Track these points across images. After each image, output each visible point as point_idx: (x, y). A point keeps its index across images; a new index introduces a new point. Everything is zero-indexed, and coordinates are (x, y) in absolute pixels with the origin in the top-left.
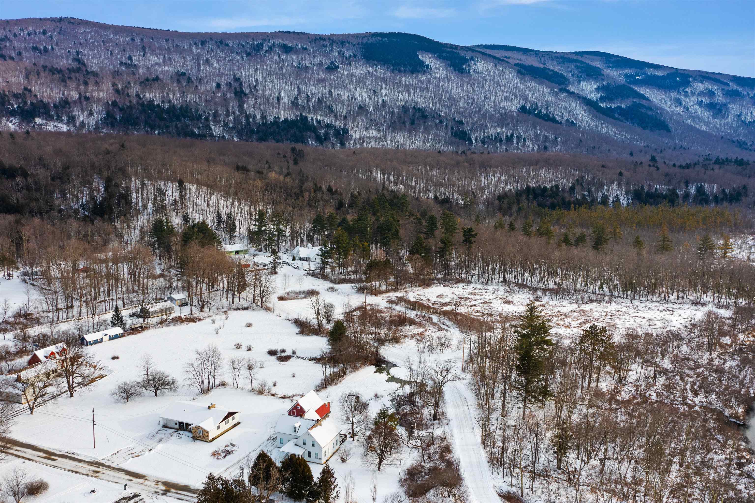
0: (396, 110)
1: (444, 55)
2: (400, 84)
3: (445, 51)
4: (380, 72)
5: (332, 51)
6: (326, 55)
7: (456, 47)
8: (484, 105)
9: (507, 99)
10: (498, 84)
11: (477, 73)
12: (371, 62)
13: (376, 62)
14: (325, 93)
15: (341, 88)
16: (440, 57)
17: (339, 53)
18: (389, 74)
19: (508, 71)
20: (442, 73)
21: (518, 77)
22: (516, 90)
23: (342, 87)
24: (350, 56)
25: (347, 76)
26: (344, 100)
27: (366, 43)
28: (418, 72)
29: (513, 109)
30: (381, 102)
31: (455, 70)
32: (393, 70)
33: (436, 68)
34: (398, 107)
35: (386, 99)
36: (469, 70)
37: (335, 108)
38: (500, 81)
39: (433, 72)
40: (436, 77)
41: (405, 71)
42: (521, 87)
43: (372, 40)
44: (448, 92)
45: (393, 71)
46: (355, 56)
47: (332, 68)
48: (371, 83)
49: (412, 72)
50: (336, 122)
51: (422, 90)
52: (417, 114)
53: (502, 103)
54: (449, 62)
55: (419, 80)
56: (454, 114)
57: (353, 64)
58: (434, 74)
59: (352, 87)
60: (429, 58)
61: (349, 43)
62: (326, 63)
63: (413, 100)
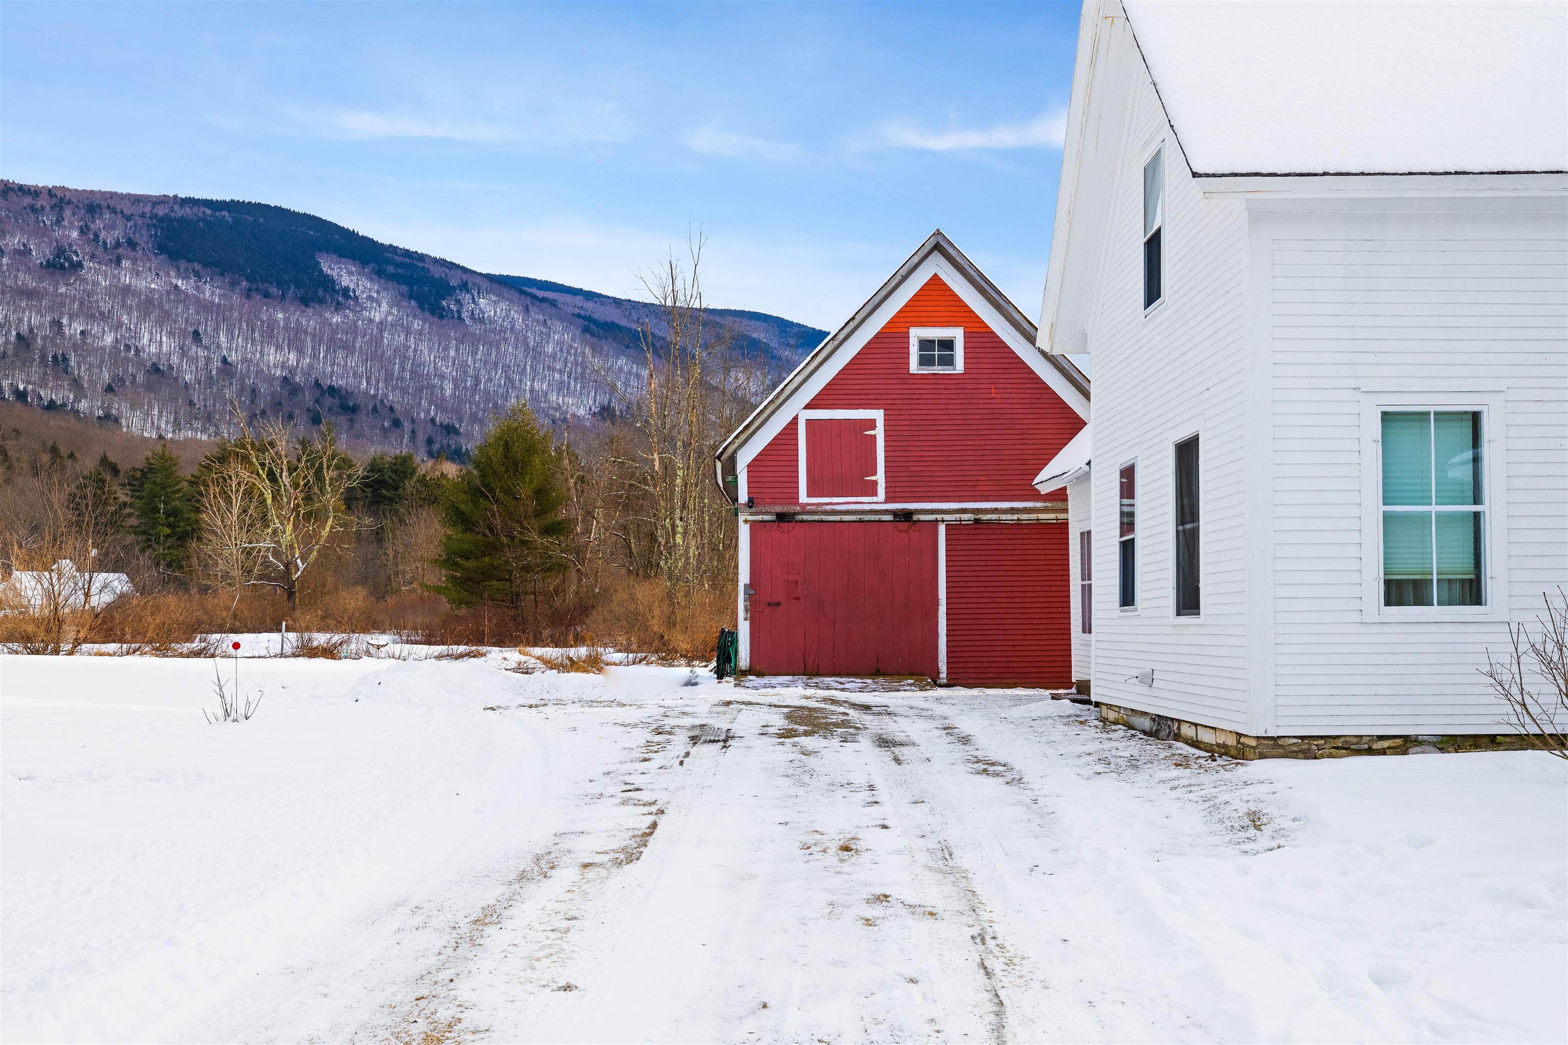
0: (263, 388)
1: (391, 269)
2: (271, 326)
3: (388, 261)
4: (210, 292)
5: (58, 222)
6: (41, 232)
7: (422, 257)
8: (506, 397)
9: (561, 387)
10: (536, 354)
11: (482, 321)
12: (183, 264)
13: (198, 267)
14: (41, 325)
15: (92, 317)
16: (380, 274)
17: (83, 231)
18: (236, 299)
19: (559, 326)
20: (389, 313)
21: (584, 342)
22: (584, 369)
23: (90, 313)
24: (118, 244)
25: (108, 291)
26: (103, 349)
27: (166, 215)
28: (321, 301)
29: (581, 412)
30: (216, 364)
31: (422, 308)
32: (250, 290)
33: (370, 298)
34: (271, 379)
35: (233, 358)
36: (459, 312)
37: (73, 363)
38: (539, 345)
39: (363, 309)
40: (371, 321)
41: (283, 297)
42: (597, 362)
43: (179, 212)
44: (406, 358)
45: (248, 294)
46: (132, 244)
47: (62, 267)
48: (185, 316)
49: (305, 302)
50: (77, 400)
51: (333, 345)
52: (328, 401)
53: (553, 397)
54: (404, 288)
55: (326, 323)
56: (426, 411)
57: (125, 263)
58: (366, 314)
59: (125, 318)
60: (350, 273)
61: (113, 211)
62: (39, 253)
63: (311, 366)
